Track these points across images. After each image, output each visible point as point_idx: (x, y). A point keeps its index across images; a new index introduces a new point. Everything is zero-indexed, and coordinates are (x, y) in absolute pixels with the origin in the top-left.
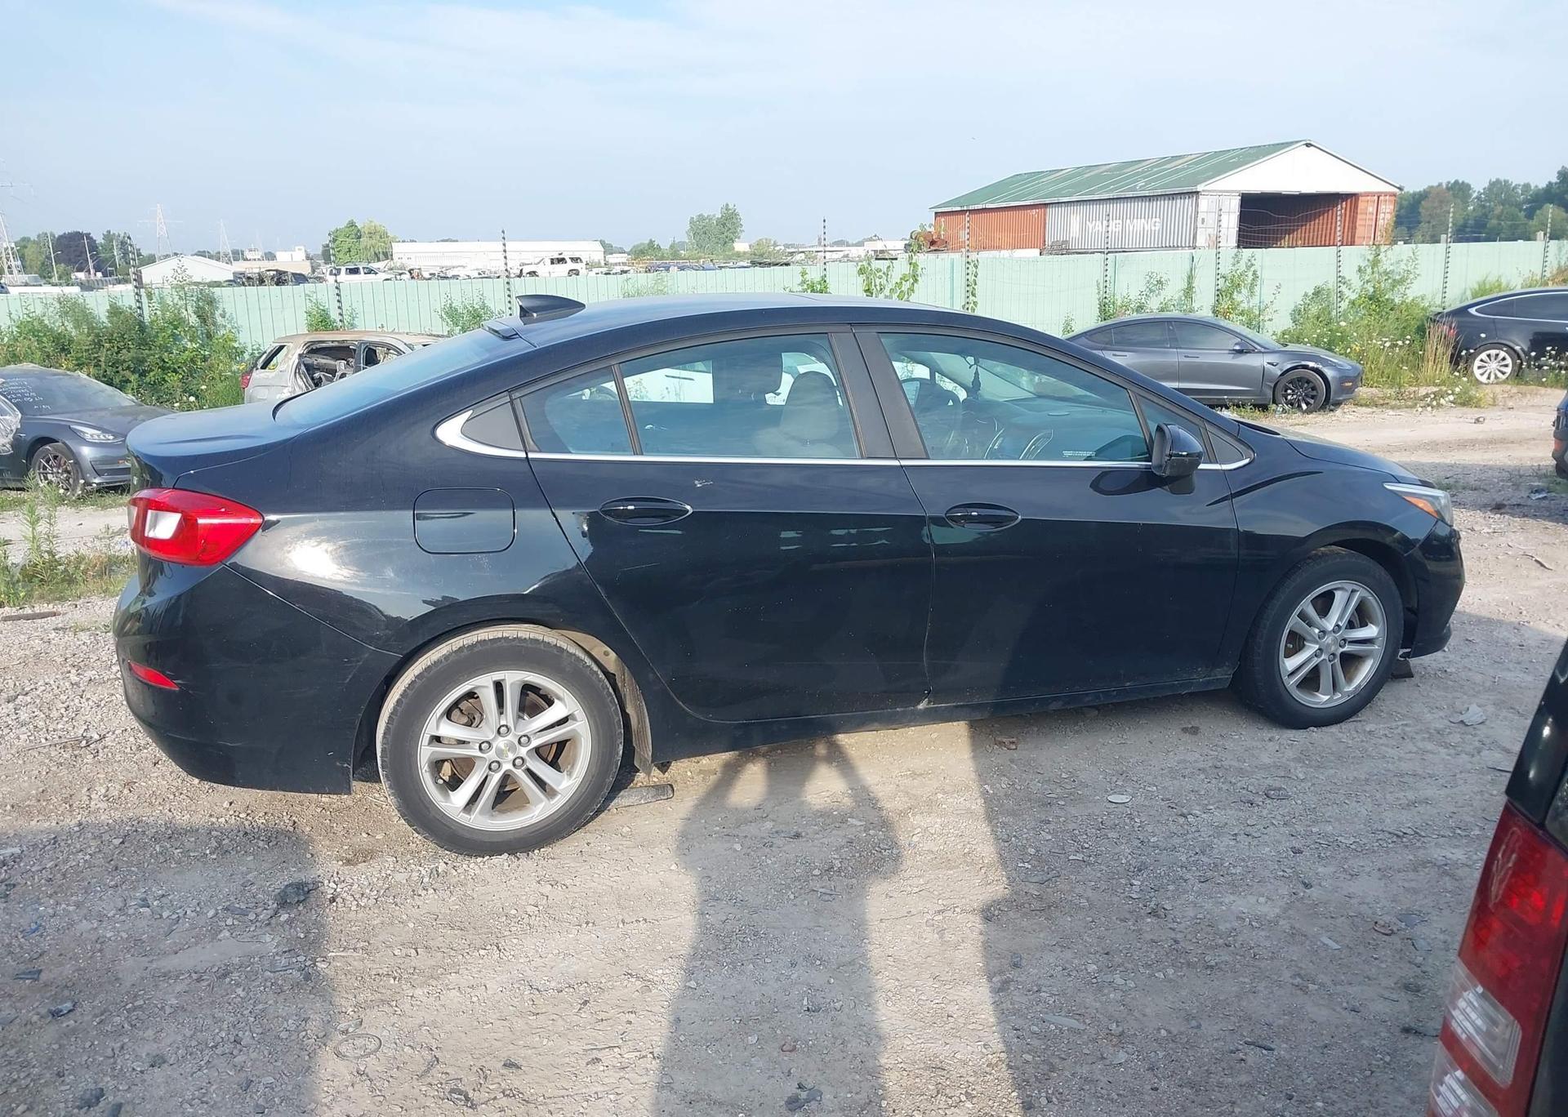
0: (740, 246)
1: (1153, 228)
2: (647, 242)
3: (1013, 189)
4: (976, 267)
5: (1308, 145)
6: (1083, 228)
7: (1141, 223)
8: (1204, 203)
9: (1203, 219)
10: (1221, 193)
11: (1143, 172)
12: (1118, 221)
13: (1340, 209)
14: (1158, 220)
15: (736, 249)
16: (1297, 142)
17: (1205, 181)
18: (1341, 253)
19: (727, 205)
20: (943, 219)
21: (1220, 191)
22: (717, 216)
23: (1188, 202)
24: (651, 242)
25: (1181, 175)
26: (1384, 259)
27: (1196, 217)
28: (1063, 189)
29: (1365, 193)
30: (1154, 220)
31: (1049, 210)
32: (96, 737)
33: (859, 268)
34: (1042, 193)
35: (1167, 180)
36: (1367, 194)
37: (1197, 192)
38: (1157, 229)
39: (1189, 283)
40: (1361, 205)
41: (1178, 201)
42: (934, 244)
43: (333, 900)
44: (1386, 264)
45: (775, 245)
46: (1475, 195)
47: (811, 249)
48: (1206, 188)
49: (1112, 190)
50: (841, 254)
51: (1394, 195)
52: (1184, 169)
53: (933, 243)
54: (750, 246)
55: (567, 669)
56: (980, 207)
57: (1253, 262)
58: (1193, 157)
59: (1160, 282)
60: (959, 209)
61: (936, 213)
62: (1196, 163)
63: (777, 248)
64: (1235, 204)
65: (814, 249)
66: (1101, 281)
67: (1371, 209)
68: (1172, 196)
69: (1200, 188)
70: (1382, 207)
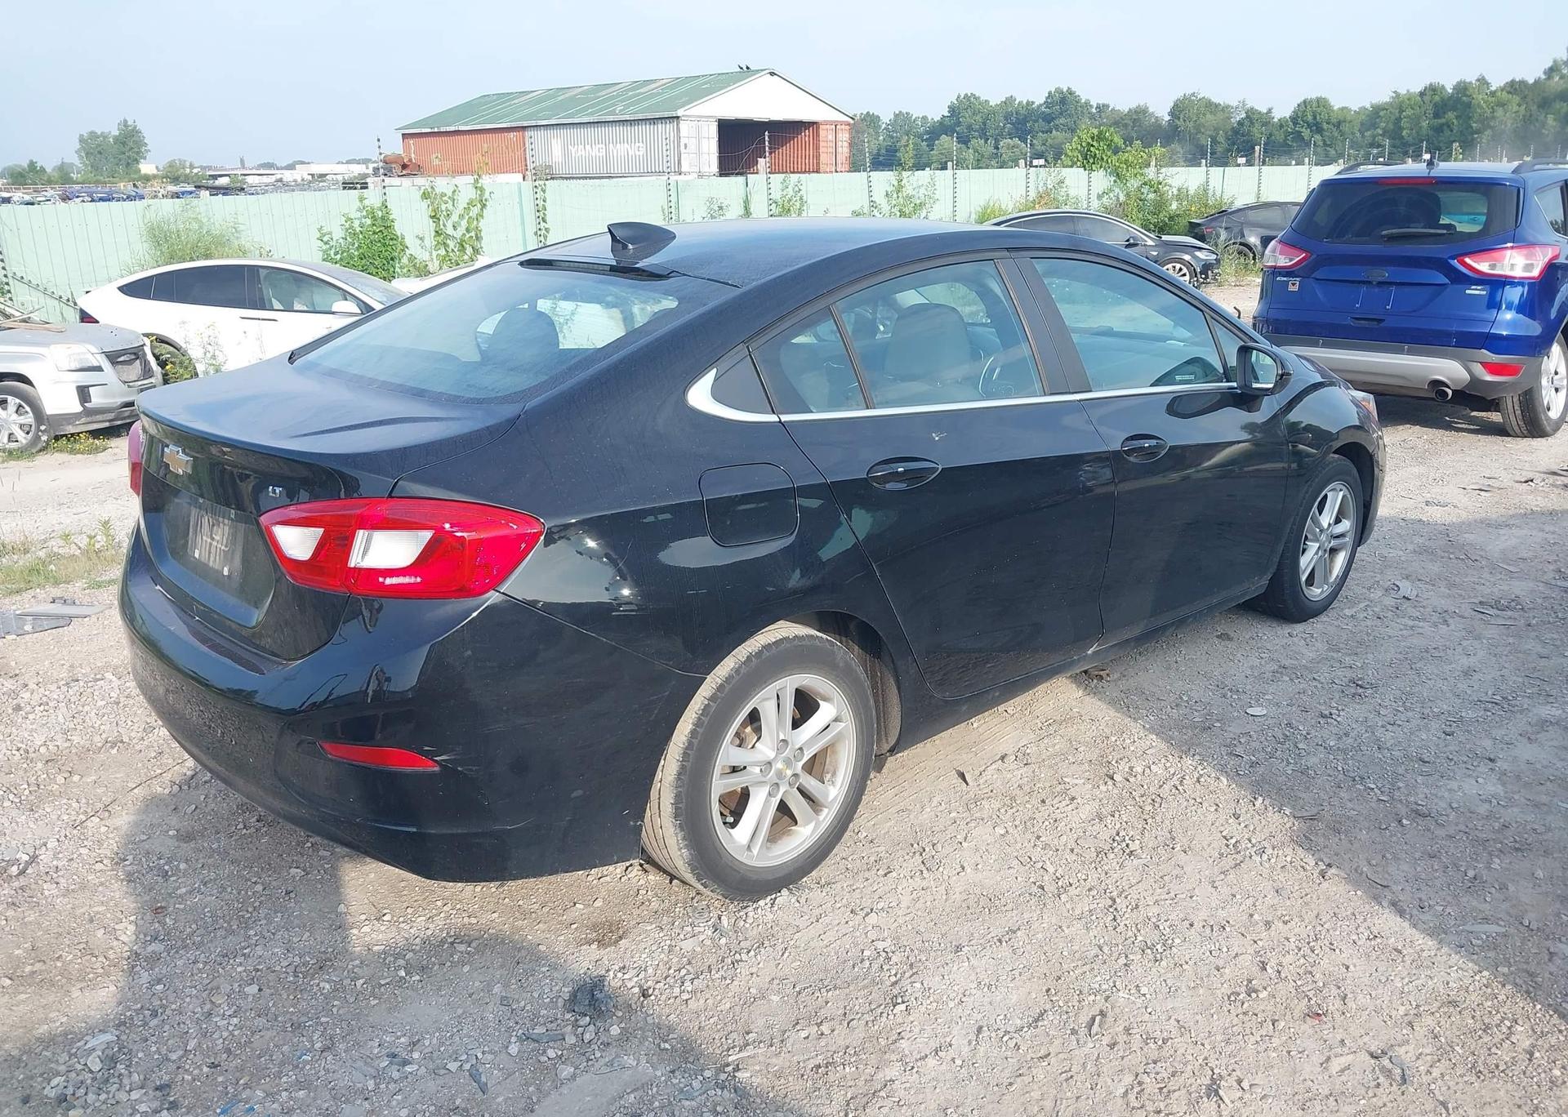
0: (146, 168)
1: (637, 153)
2: (25, 164)
3: (484, 110)
4: (544, 191)
5: (772, 74)
6: (566, 153)
7: (627, 147)
8: (683, 125)
9: (686, 145)
10: (699, 118)
11: (618, 96)
12: (600, 146)
13: (806, 136)
14: (641, 145)
15: (143, 172)
16: (762, 70)
17: (684, 106)
18: (871, 179)
19: (126, 121)
20: (411, 142)
21: (699, 117)
22: (113, 133)
23: (669, 127)
24: (32, 164)
25: (658, 99)
26: (907, 184)
27: (679, 143)
28: (542, 110)
29: (825, 121)
30: (637, 144)
31: (528, 134)
32: (26, 858)
33: (422, 192)
34: (517, 116)
35: (646, 104)
36: (827, 123)
37: (678, 117)
38: (641, 153)
39: (746, 208)
40: (822, 133)
41: (660, 126)
42: (406, 168)
43: (645, 994)
44: (908, 190)
45: (192, 167)
46: (884, 126)
47: (235, 172)
48: (685, 113)
49: (592, 114)
50: (272, 179)
51: (849, 124)
52: (659, 94)
53: (404, 167)
54: (157, 167)
55: (841, 665)
56: (452, 129)
57: (801, 187)
58: (664, 81)
59: (721, 208)
60: (429, 130)
61: (404, 135)
62: (672, 88)
63: (195, 171)
64: (713, 130)
65: (239, 172)
66: (666, 207)
67: (831, 137)
68: (654, 121)
69: (680, 113)
70: (840, 135)
